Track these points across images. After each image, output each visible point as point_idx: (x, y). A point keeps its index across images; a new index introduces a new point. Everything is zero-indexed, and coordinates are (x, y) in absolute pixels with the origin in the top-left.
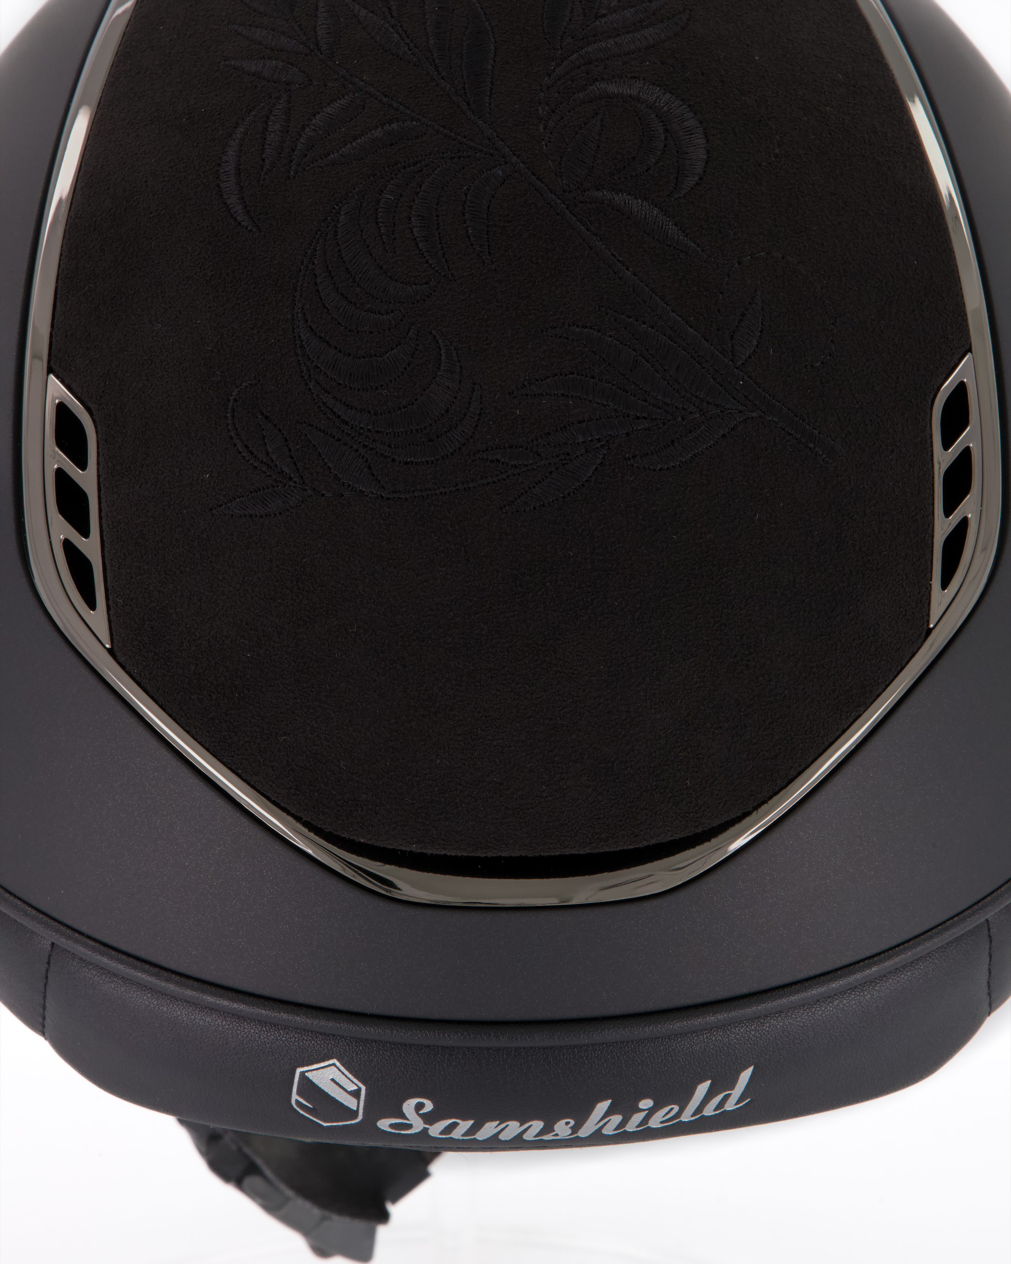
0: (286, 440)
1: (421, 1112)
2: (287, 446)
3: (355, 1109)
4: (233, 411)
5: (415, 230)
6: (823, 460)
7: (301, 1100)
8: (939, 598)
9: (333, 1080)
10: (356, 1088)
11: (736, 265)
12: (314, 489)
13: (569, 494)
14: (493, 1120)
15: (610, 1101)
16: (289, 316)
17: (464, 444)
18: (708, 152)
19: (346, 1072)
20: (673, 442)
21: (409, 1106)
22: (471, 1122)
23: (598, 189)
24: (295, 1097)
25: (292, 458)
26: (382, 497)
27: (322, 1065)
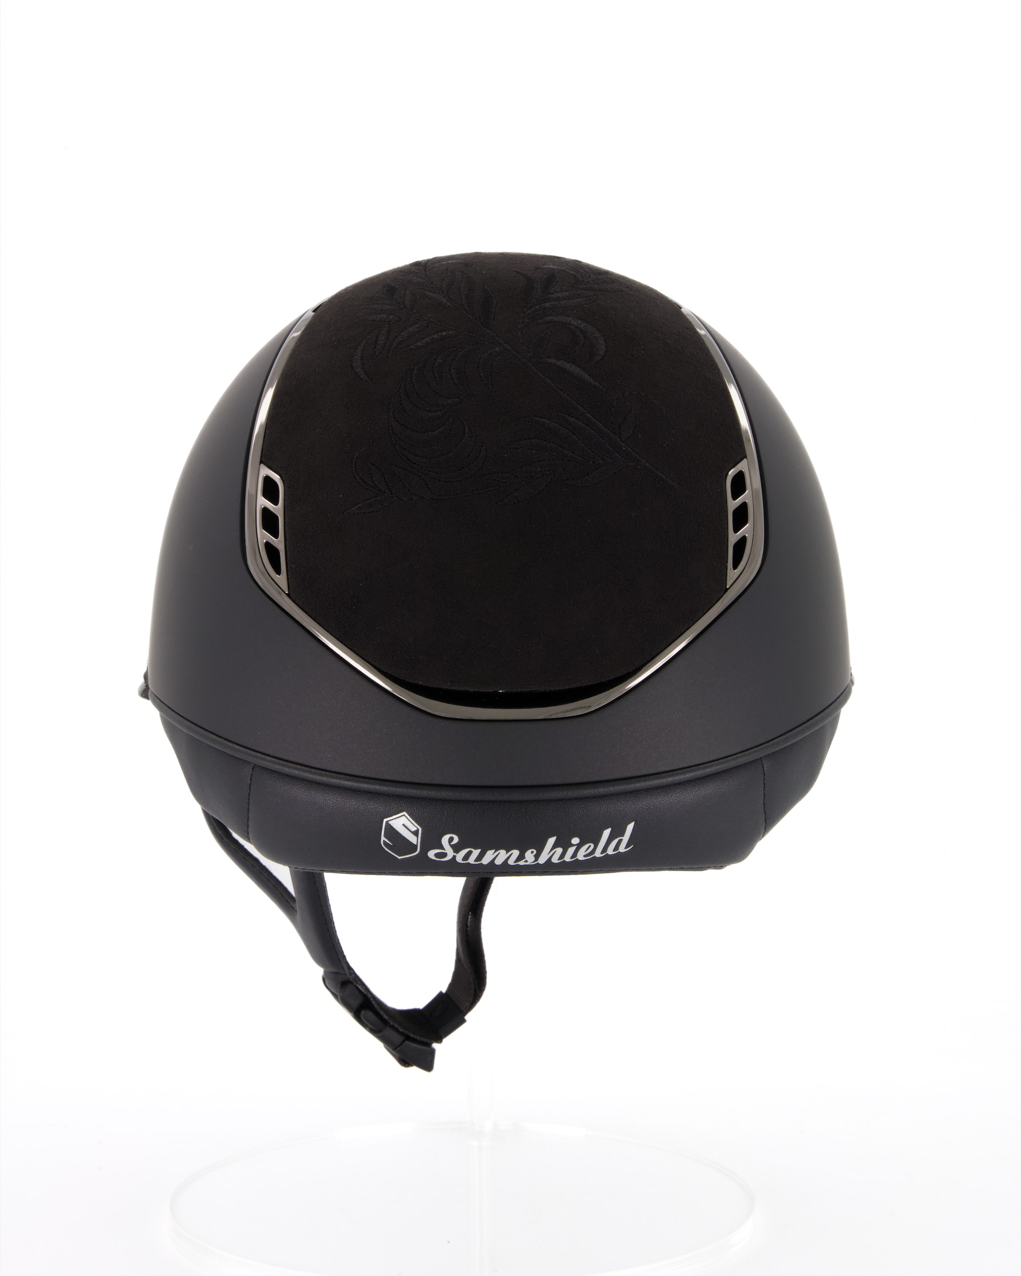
0: (383, 474)
1: (452, 844)
2: (384, 477)
3: (416, 844)
4: (356, 463)
5: (453, 375)
6: (668, 491)
7: (386, 840)
8: (732, 574)
9: (404, 825)
10: (416, 829)
11: (621, 396)
12: (397, 497)
13: (533, 497)
14: (491, 849)
15: (555, 837)
16: (387, 416)
17: (477, 472)
18: (606, 347)
19: (411, 819)
20: (588, 474)
21: (445, 840)
22: (479, 850)
23: (548, 358)
24: (383, 838)
25: (386, 482)
26: (433, 499)
27: (397, 816)
